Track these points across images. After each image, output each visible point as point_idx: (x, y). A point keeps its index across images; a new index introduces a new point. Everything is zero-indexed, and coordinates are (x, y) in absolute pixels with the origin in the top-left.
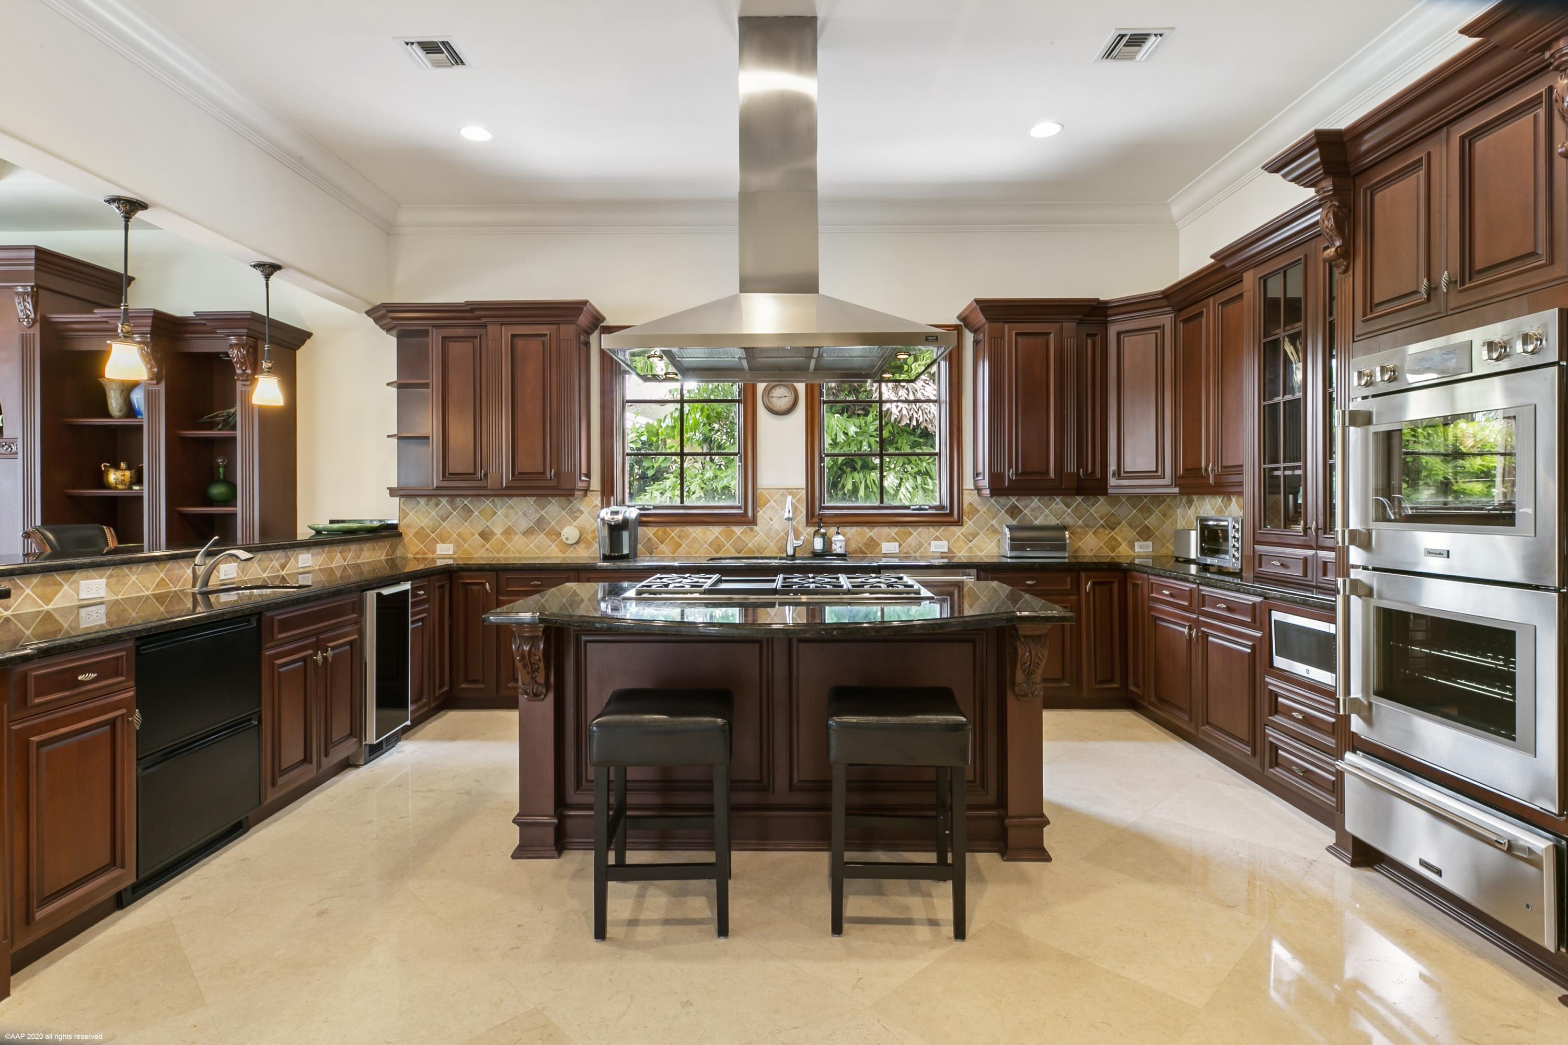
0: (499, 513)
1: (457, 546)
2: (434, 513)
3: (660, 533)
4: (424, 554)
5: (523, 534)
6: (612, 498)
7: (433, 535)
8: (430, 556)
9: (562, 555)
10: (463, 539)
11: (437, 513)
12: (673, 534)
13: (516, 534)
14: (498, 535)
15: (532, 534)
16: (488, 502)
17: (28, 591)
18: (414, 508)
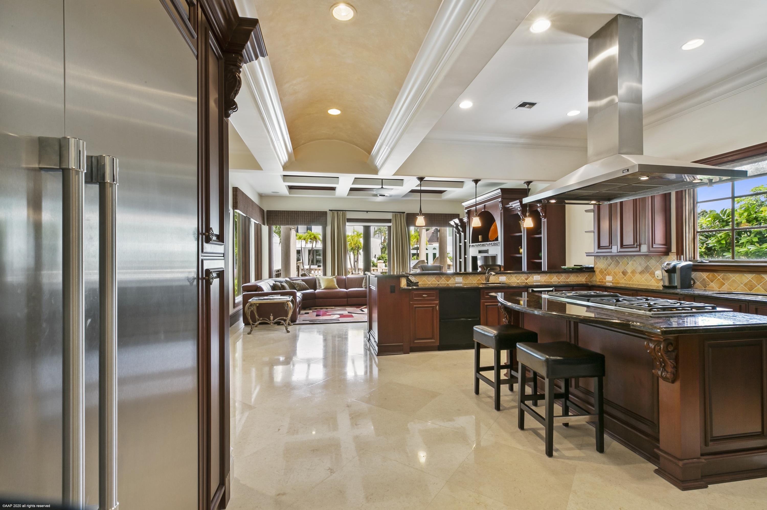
0: (630, 263)
1: (614, 277)
2: (605, 263)
3: (711, 276)
4: (602, 280)
5: (640, 273)
6: (682, 256)
7: (605, 272)
8: (604, 281)
9: (657, 285)
10: (616, 274)
11: (607, 263)
12: (719, 277)
13: (636, 273)
14: (629, 273)
15: (643, 274)
16: (625, 258)
17: (443, 278)
18: (599, 261)
